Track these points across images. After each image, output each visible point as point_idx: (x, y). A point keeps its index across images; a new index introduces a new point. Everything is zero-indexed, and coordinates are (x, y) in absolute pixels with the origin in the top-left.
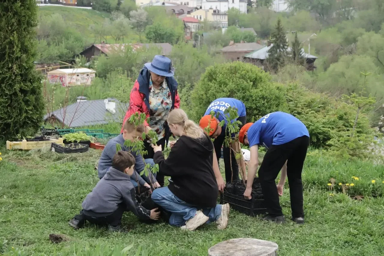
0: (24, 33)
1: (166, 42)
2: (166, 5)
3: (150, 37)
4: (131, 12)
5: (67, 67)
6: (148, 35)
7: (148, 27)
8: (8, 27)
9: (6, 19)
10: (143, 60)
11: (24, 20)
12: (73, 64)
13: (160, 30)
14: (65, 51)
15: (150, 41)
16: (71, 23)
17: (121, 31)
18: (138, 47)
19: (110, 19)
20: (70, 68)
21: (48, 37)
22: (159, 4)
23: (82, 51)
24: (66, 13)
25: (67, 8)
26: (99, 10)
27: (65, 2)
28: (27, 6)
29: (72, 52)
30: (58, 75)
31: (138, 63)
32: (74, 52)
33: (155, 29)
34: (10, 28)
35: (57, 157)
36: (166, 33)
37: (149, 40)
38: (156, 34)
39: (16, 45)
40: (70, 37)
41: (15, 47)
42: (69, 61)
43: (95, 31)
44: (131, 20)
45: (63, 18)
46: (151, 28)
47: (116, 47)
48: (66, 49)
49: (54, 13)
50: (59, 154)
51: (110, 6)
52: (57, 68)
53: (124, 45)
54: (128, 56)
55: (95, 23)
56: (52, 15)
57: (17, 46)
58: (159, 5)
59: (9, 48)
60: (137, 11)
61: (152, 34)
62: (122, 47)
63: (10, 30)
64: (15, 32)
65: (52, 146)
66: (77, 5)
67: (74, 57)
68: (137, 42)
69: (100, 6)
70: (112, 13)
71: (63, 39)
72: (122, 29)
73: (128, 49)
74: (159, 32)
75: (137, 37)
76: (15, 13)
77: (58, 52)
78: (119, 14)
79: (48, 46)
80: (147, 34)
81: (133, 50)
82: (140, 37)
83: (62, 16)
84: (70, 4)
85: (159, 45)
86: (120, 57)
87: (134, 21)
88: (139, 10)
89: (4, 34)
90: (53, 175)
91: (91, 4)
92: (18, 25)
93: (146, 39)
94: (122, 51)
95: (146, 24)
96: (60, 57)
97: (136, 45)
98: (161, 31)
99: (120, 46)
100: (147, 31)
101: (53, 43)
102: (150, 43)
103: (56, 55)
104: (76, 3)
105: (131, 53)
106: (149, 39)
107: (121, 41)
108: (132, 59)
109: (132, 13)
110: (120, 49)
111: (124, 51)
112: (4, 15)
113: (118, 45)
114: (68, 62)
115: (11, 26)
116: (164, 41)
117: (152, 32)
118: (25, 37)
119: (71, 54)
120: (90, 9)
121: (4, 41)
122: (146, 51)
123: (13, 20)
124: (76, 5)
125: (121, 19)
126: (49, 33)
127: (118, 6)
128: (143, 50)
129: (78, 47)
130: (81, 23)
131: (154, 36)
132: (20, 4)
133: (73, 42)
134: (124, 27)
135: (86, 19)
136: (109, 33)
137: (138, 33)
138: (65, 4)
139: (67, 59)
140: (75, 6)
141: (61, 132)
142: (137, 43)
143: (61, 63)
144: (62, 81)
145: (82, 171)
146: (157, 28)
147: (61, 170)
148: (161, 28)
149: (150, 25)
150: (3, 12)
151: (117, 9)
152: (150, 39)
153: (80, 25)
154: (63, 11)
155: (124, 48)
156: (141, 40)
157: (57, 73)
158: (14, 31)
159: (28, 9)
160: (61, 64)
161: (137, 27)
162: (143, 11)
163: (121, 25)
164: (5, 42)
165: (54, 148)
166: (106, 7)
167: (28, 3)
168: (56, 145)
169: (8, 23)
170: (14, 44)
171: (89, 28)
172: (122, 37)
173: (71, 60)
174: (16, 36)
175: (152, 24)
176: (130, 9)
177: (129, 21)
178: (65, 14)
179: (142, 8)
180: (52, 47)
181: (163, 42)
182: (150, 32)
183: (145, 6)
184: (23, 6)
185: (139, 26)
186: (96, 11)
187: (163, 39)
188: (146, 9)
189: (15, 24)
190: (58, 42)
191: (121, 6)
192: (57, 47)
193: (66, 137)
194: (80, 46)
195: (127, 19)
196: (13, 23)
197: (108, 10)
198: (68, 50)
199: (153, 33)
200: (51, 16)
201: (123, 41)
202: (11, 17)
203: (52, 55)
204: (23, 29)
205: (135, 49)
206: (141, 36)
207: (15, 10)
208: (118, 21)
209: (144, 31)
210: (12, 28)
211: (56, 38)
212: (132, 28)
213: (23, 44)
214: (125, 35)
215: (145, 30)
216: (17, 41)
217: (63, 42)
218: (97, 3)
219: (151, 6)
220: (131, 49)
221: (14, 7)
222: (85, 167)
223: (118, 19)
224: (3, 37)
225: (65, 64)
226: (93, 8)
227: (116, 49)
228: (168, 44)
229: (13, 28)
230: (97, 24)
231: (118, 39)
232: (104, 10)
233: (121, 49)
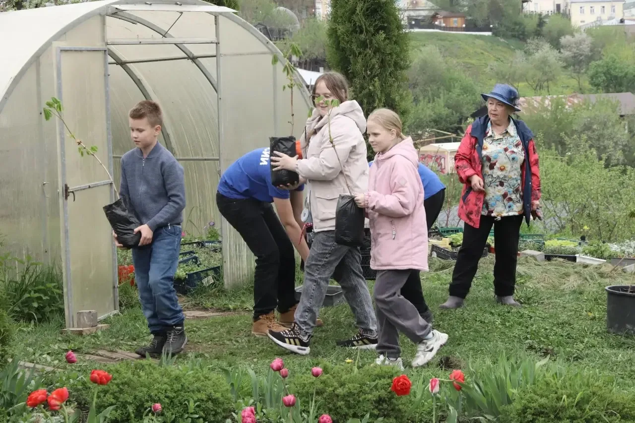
0: (390, 79)
1: (627, 91)
2: (627, 22)
3: (597, 82)
4: (563, 38)
5: (448, 140)
6: (594, 80)
7: (593, 63)
8: (366, 71)
9: (362, 59)
10: (585, 124)
11: (390, 61)
12: (458, 135)
13: (616, 68)
14: (445, 112)
15: (598, 89)
16: (455, 62)
17: (545, 73)
18: (576, 101)
19: (525, 52)
20: (454, 142)
21: (414, 87)
22: (615, 22)
23: (474, 111)
24: (447, 43)
25: (448, 35)
26: (504, 36)
27: (444, 25)
28: (394, 39)
29: (456, 112)
30: (433, 154)
31: (576, 131)
32: (461, 113)
33: (607, 67)
34: (369, 73)
35: (440, 265)
36: (626, 74)
37: (595, 88)
38: (608, 76)
39: (378, 98)
40: (454, 86)
41: (377, 101)
42: (452, 129)
43: (497, 74)
44: (562, 53)
45: (441, 52)
46: (599, 66)
47: (535, 102)
48: (447, 108)
49: (425, 45)
50: (442, 261)
51: (524, 28)
52: (430, 142)
53: (549, 97)
54: (557, 117)
55: (498, 59)
56: (422, 49)
57: (380, 100)
58: (614, 24)
59: (367, 103)
60: (573, 36)
61: (601, 77)
62: (547, 102)
63: (368, 76)
64: (376, 79)
65: (432, 251)
66: (466, 29)
67: (460, 122)
68: (574, 92)
69: (507, 30)
70: (529, 41)
71: (441, 91)
72: (547, 69)
73: (558, 105)
74: (612, 72)
75: (574, 82)
76: (377, 51)
77: (432, 113)
78: (541, 43)
79: (414, 103)
80: (592, 78)
81: (567, 107)
82: (579, 82)
83: (440, 49)
84: (453, 28)
85: (614, 97)
86: (543, 119)
87: (566, 53)
88: (577, 35)
89: (360, 83)
90: (435, 288)
91: (491, 26)
92: (380, 67)
93: (590, 87)
94: (546, 110)
95: (590, 58)
96: (436, 122)
97: (571, 97)
98: (617, 70)
99: (543, 100)
100: (591, 72)
101: (424, 98)
102: (596, 92)
103: (429, 119)
104: (464, 26)
105: (562, 112)
106: (595, 85)
107: (544, 92)
108: (564, 123)
109: (563, 40)
110: (543, 105)
111: (550, 108)
112: (360, 53)
113: (539, 98)
114: (450, 130)
115: (371, 70)
116: (624, 89)
117: (601, 72)
118: (391, 86)
119: (456, 116)
120: (489, 36)
121: (361, 92)
122: (590, 108)
123: (374, 61)
124: (464, 28)
125: (545, 51)
126: (417, 79)
127: (538, 29)
128: (584, 107)
129: (467, 103)
130: (473, 62)
131: (604, 80)
132: (384, 35)
133: (459, 95)
134: (549, 66)
135: (482, 53)
136: (523, 78)
137: (574, 75)
138: (445, 28)
139: (448, 125)
140: (461, 31)
141: (445, 232)
142: (574, 94)
143: (438, 132)
144: (440, 165)
145: (478, 284)
146: (610, 65)
147: (447, 282)
148: (618, 65)
149: (597, 60)
150: (359, 49)
151: (538, 33)
152: (597, 85)
153: (471, 64)
154: (441, 40)
155: (550, 103)
156: (581, 89)
157: (431, 151)
158: (375, 77)
159: (396, 43)
160: (438, 134)
161: (574, 66)
162: (584, 35)
163: (544, 61)
164: (362, 94)
165: (436, 252)
166: (518, 31)
167: (396, 34)
168: (439, 248)
169: (366, 66)
170: (376, 98)
171: (488, 70)
172: (546, 84)
173: (456, 127)
174: (377, 84)
175: (601, 59)
176: (561, 33)
177: (559, 54)
178: (444, 46)
179: (582, 30)
180: (422, 104)
181: (621, 91)
182: (597, 73)
183: (589, 26)
184: (388, 39)
185: (576, 63)
186: (499, 38)
187: (621, 85)
188: (589, 31)
189: (376, 66)
190: (433, 95)
191: (545, 29)
192: (430, 105)
193: (453, 239)
194: (472, 102)
195: (556, 52)
196: (374, 65)
197: (521, 36)
198: (450, 110)
199: (603, 75)
200: (421, 51)
201: (548, 91)
202: (370, 56)
203: (421, 119)
204: (388, 74)
205: (569, 104)
206: (581, 81)
207: (377, 46)
208: (538, 55)
209: (586, 73)
210: (372, 73)
211: (429, 89)
212: (565, 67)
213: (388, 95)
214: (551, 80)
215: (588, 69)
216: (379, 93)
217: (441, 95)
218: (501, 25)
219: (599, 26)
220: (563, 105)
221: (374, 41)
222: (482, 279)
223: (540, 51)
224: (358, 86)
225: (445, 135)
226: (493, 34)
227: (536, 105)
228: (629, 94)
229: (374, 72)
230: (502, 61)
231: (538, 87)
232: (514, 36)
233: (545, 106)
